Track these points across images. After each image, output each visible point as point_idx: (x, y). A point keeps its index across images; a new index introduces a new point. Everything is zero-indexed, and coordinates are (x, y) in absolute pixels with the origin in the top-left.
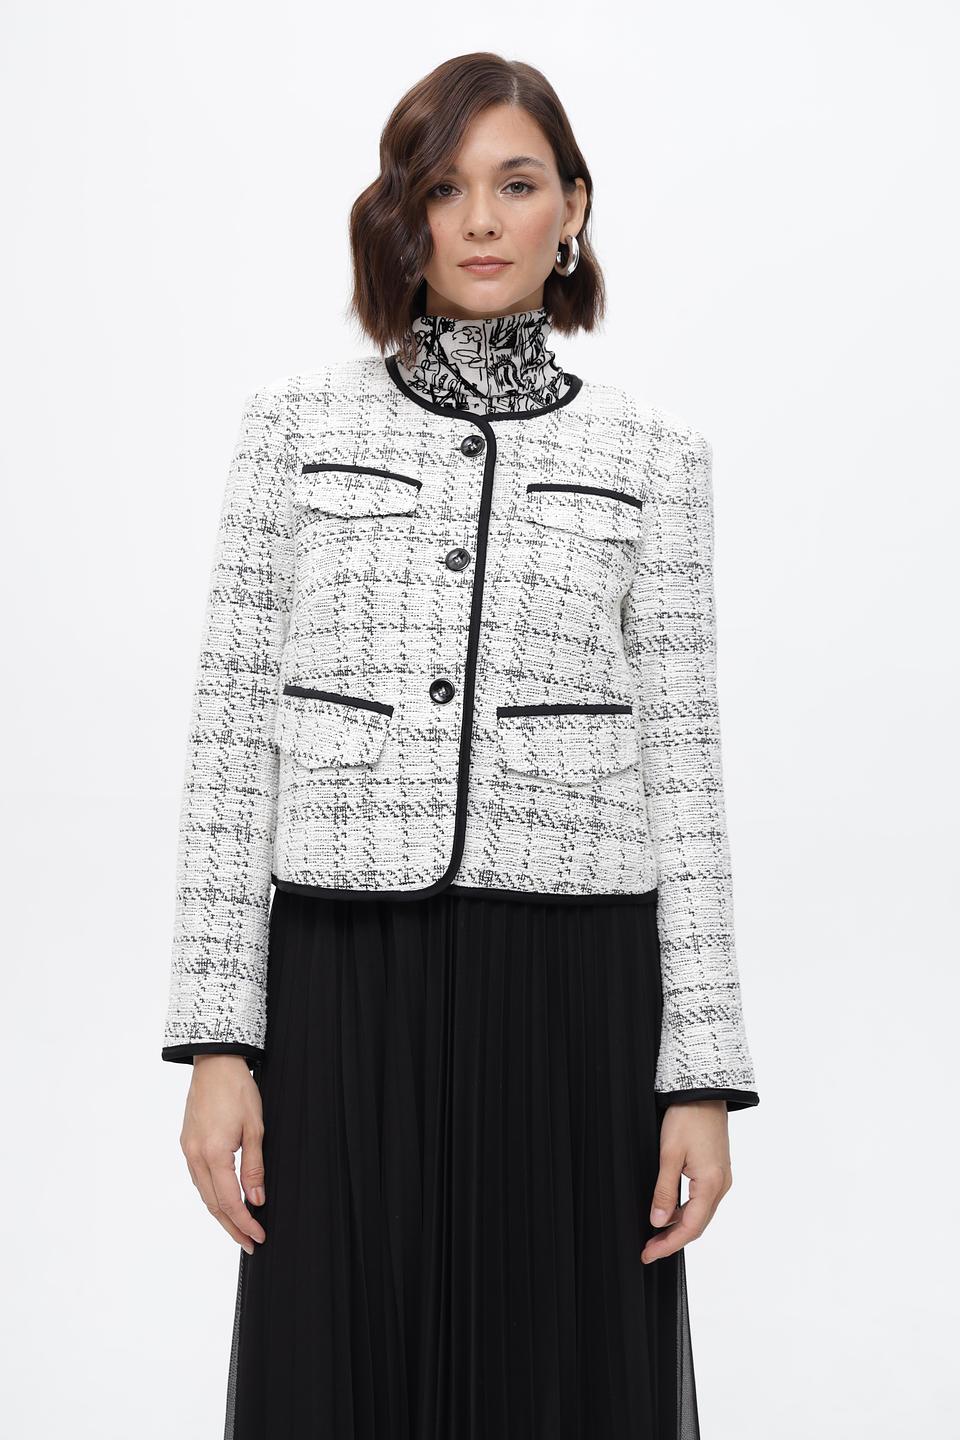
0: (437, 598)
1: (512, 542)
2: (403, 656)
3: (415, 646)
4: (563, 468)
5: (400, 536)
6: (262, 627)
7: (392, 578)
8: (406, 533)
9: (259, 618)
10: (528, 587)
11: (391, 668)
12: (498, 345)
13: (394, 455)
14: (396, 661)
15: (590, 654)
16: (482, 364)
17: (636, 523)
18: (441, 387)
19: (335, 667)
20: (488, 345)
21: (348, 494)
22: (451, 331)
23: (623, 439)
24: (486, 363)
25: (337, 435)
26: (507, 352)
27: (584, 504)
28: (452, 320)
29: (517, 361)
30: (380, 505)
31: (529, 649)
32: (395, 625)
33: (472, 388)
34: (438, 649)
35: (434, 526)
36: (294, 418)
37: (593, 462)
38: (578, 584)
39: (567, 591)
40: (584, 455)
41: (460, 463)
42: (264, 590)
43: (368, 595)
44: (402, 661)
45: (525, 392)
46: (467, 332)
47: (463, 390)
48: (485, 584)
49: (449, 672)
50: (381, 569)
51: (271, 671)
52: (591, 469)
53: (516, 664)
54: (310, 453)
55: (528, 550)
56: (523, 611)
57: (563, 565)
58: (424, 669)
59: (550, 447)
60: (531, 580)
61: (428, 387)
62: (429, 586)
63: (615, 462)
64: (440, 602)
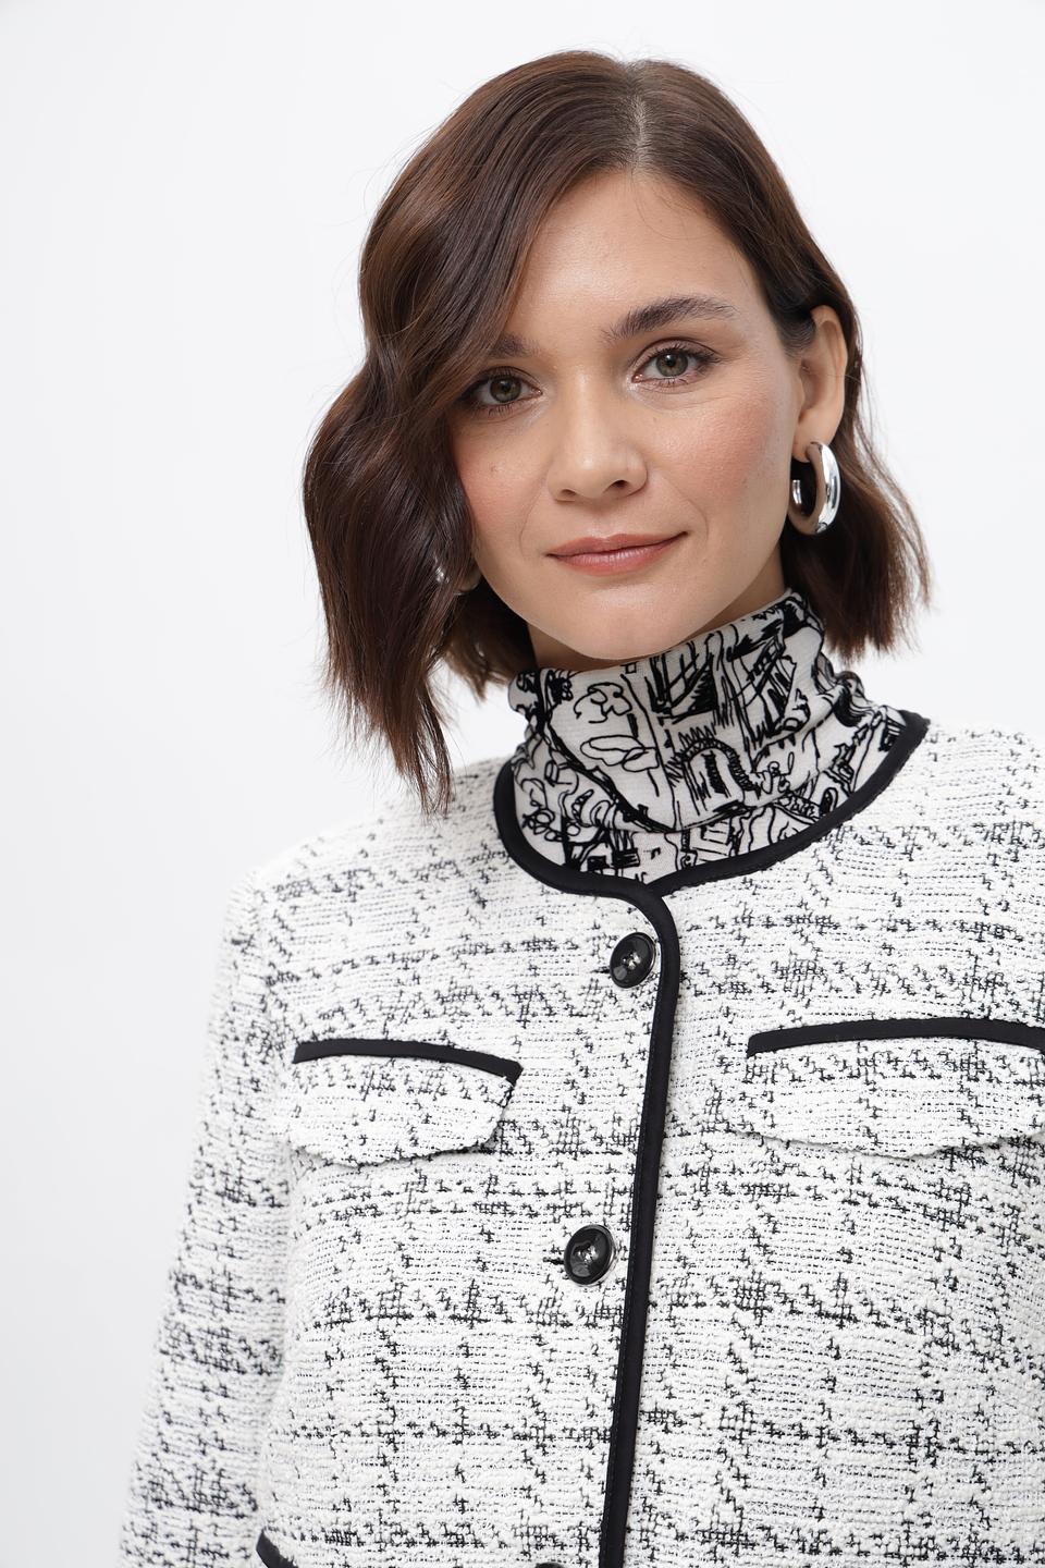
0: (537, 1355)
1: (715, 1195)
2: (461, 1504)
3: (485, 1477)
4: (837, 981)
5: (465, 1201)
6: (210, 1408)
7: (438, 1308)
8: (479, 1196)
9: (204, 1389)
10: (746, 1318)
11: (436, 1533)
12: (677, 711)
13: (469, 1005)
14: (444, 1517)
15: (924, 1468)
16: (649, 759)
17: (1027, 1091)
18: (580, 824)
19: (327, 1518)
20: (653, 716)
21: (363, 1110)
22: (569, 698)
23: (991, 873)
24: (658, 754)
25: (364, 966)
26: (704, 720)
27: (883, 1067)
28: (564, 675)
29: (731, 735)
30: (423, 1133)
31: (756, 1473)
32: (443, 1427)
33: (639, 815)
34: (539, 1489)
35: (541, 1171)
36: (283, 936)
37: (914, 953)
38: (872, 1296)
39: (845, 1318)
40: (891, 938)
41: (608, 1007)
42: (215, 1326)
43: (385, 1353)
44: (457, 1517)
45: (765, 799)
46: (598, 697)
47: (620, 822)
48: (653, 1314)
49: (563, 1546)
50: (413, 1286)
51: (232, 1506)
52: (905, 971)
53: (727, 1514)
54: (307, 1017)
55: (747, 1214)
56: (738, 1380)
57: (832, 1249)
58: (506, 1536)
59: (811, 931)
60: (753, 1298)
61: (556, 825)
62: (522, 1327)
63: (968, 941)
64: (547, 1368)
